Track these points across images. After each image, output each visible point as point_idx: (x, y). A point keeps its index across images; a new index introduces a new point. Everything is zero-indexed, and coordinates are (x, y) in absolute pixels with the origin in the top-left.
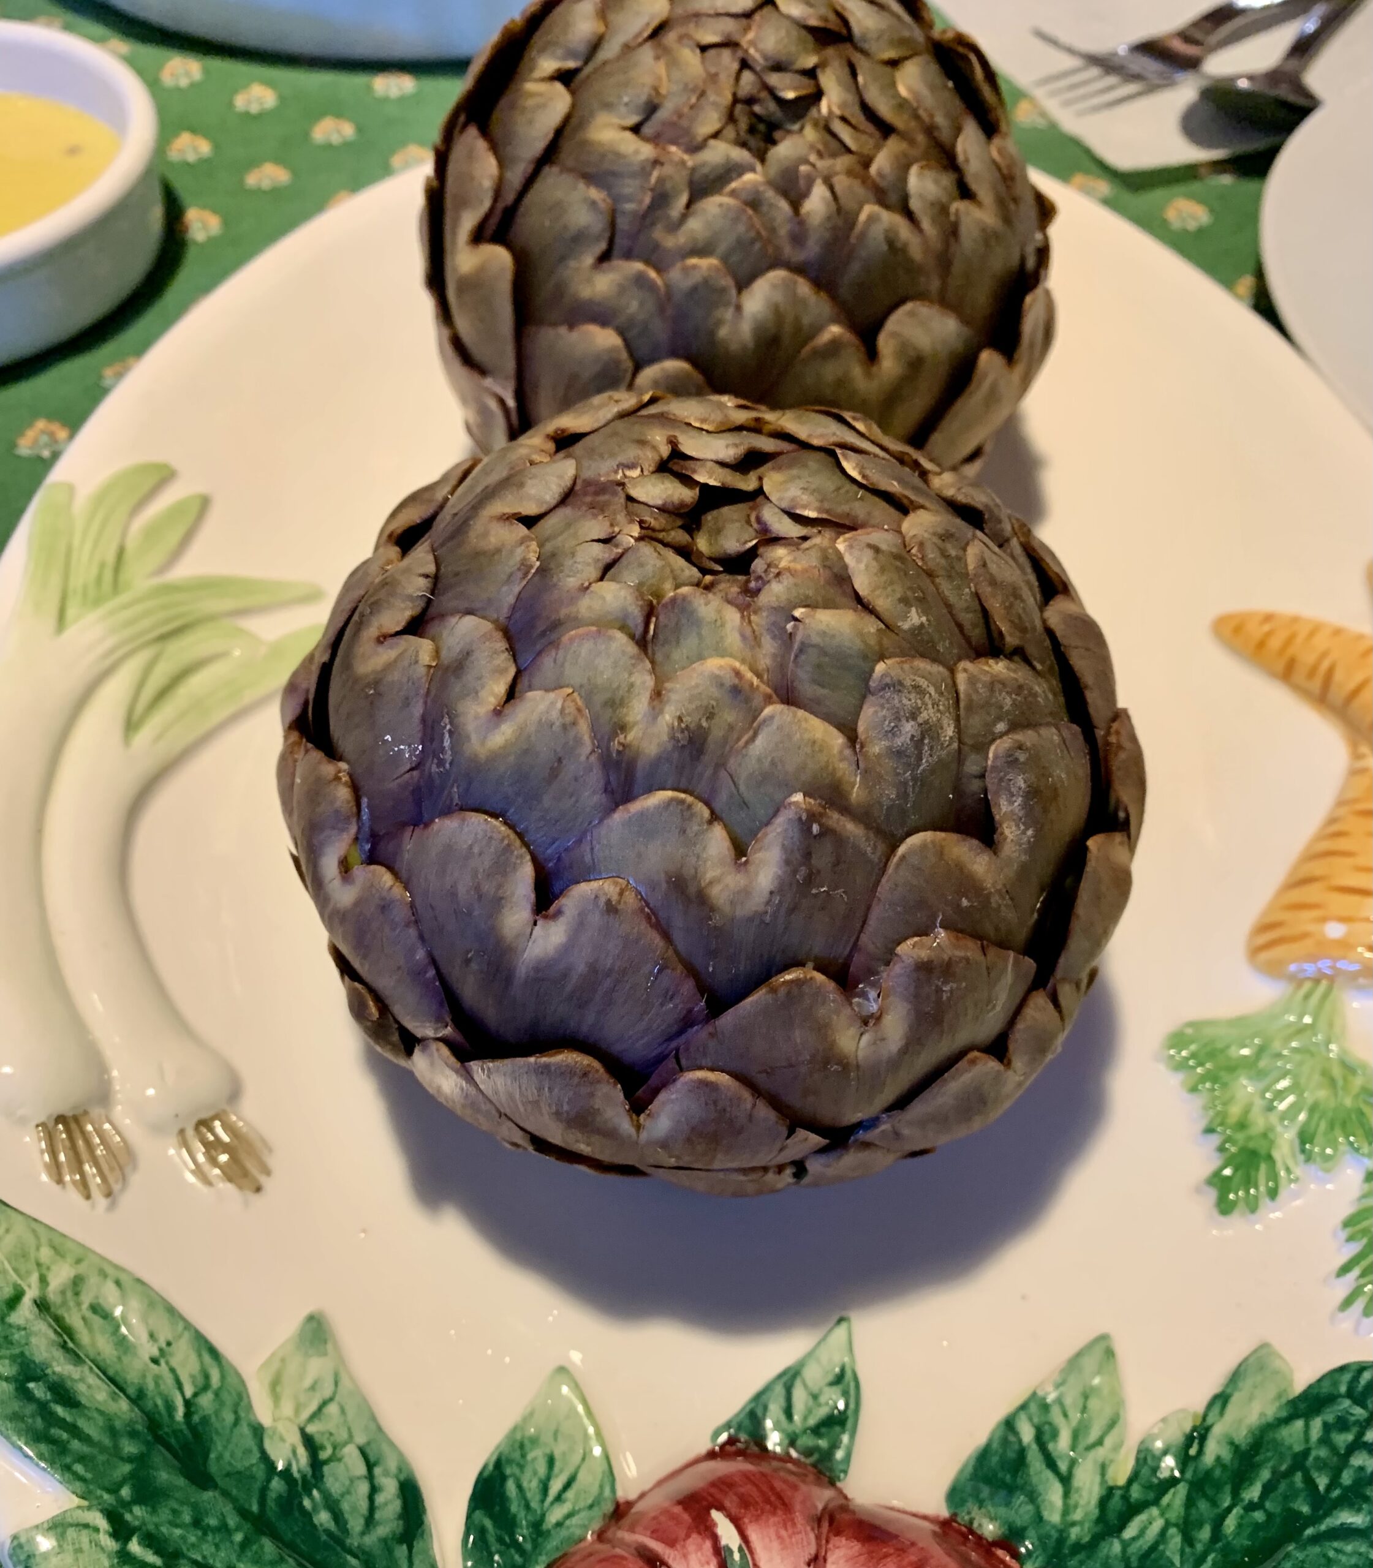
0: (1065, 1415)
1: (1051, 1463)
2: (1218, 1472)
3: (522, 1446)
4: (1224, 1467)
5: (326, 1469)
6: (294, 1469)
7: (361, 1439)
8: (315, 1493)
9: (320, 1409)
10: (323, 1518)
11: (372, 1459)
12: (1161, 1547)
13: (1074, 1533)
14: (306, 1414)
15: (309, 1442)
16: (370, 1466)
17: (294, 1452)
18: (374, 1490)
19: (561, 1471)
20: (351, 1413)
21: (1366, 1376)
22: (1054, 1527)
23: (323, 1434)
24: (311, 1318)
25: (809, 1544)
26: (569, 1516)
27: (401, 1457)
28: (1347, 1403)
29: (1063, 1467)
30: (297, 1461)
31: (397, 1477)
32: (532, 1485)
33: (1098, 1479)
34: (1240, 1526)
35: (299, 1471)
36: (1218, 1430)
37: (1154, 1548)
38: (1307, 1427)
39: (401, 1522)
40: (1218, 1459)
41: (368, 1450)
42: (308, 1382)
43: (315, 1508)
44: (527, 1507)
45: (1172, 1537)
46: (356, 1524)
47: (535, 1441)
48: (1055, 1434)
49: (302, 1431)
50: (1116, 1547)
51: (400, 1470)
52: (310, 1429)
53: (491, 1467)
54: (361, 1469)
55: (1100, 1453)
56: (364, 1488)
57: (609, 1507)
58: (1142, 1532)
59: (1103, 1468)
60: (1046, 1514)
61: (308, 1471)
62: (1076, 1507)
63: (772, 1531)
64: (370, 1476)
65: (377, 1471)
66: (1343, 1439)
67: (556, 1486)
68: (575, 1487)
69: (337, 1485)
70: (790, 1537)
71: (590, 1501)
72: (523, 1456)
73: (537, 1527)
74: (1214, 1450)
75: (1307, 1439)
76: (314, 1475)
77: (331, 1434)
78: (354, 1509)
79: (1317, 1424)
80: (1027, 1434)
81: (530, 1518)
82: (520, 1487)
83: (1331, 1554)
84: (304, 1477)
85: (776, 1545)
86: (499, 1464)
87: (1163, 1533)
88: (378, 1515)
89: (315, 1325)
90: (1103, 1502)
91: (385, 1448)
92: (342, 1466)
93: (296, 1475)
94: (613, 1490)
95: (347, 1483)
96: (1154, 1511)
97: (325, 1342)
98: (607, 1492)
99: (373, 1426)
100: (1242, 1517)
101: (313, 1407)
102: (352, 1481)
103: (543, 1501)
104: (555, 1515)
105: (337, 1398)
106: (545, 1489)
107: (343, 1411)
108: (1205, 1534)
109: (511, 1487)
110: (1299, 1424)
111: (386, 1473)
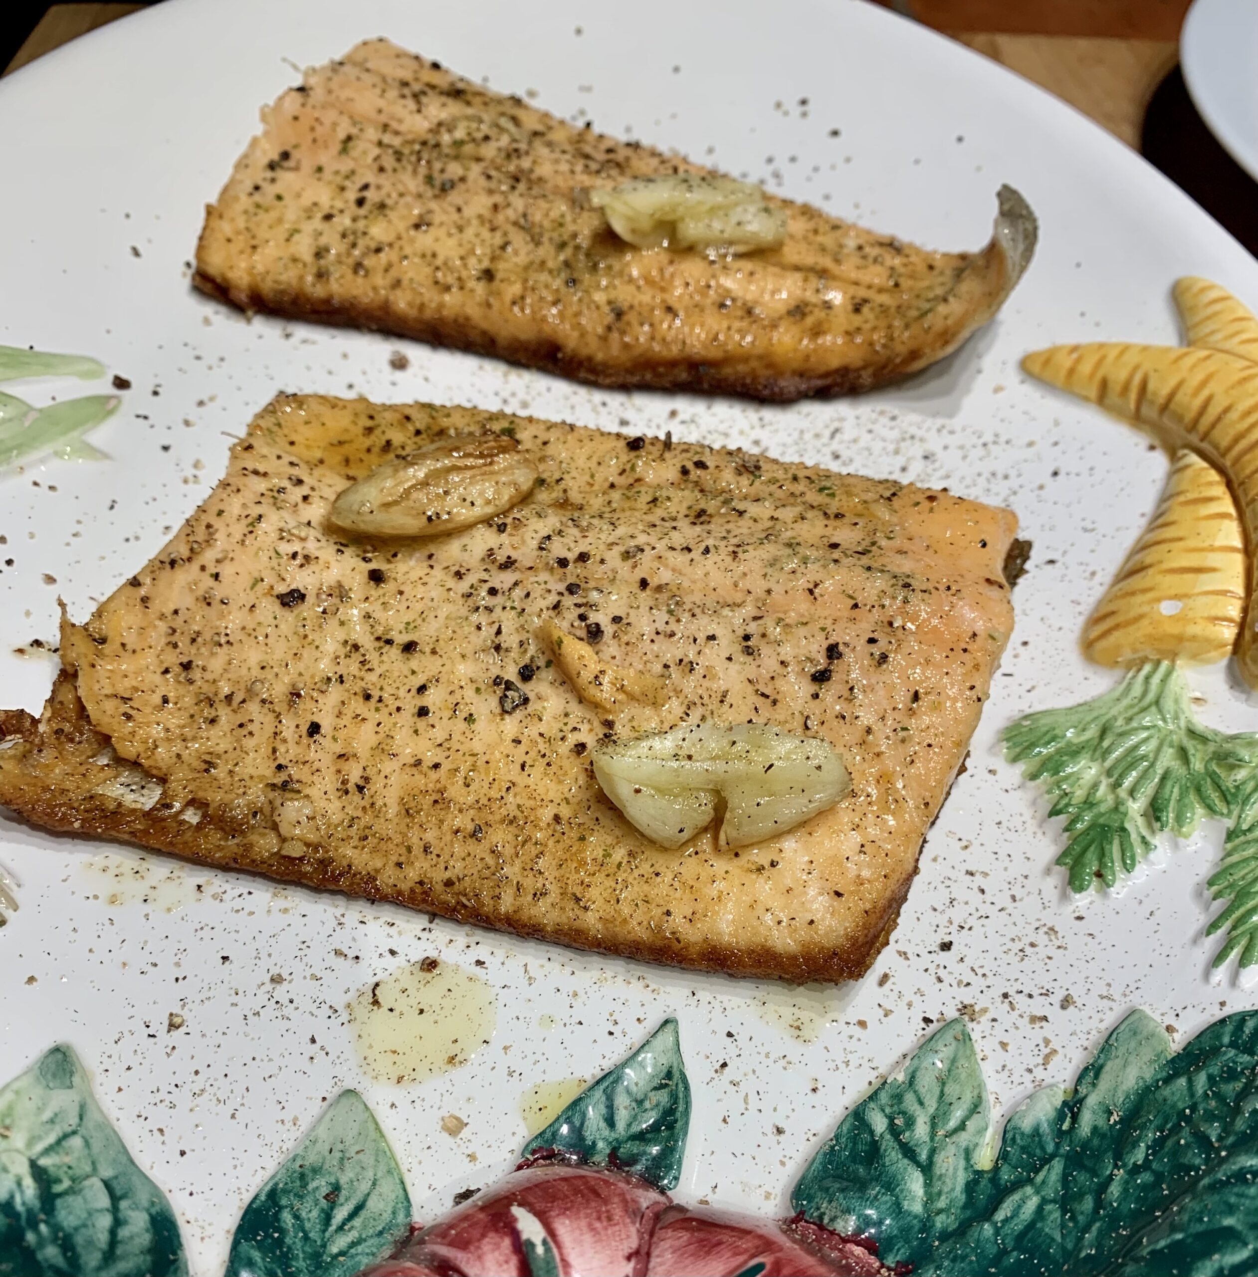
0: (921, 1103)
1: (909, 1152)
2: (1096, 1142)
3: (302, 1176)
4: (1103, 1136)
5: (59, 1202)
6: (18, 1200)
7: (107, 1172)
8: (43, 1228)
9: (59, 1142)
10: (51, 1253)
11: (119, 1193)
12: (1039, 1225)
13: (940, 1222)
14: (40, 1147)
15: (39, 1173)
16: (115, 1199)
17: (19, 1184)
18: (118, 1222)
19: (347, 1199)
20: (96, 1147)
21: (1250, 1024)
22: (916, 1217)
23: (59, 1167)
24: (57, 1050)
25: (628, 1237)
26: (353, 1244)
27: (155, 1191)
28: (1232, 1053)
29: (923, 1156)
30: (22, 1192)
31: (147, 1210)
32: (311, 1214)
33: (962, 1163)
34: (1125, 1191)
35: (24, 1204)
36: (1092, 1101)
37: (1031, 1226)
38: (1190, 1082)
39: (149, 1258)
40: (1095, 1129)
41: (114, 1184)
42: (47, 1115)
43: (41, 1243)
44: (306, 1238)
45: (1050, 1212)
46: (91, 1259)
47: (316, 1171)
48: (910, 1122)
49: (33, 1164)
50: (987, 1229)
51: (153, 1204)
52: (43, 1162)
53: (263, 1198)
54: (104, 1201)
55: (963, 1138)
56: (105, 1222)
57: (400, 1233)
58: (1016, 1213)
59: (968, 1154)
60: (906, 1205)
61: (36, 1204)
62: (940, 1194)
63: (583, 1223)
64: (115, 1209)
65: (123, 1204)
66: (1231, 1088)
67: (340, 1215)
68: (363, 1213)
69: (71, 1218)
70: (606, 1229)
71: (380, 1228)
72: (304, 1186)
73: (316, 1257)
74: (1087, 1121)
75: (1192, 1095)
76: (43, 1209)
77: (70, 1167)
78: (90, 1243)
79: (1201, 1080)
80: (879, 1124)
81: (308, 1249)
82: (297, 1217)
83: (1233, 1200)
84: (30, 1211)
85: (588, 1237)
86: (273, 1194)
87: (1040, 1209)
88: (119, 1251)
89: (60, 1056)
90: (970, 1187)
91: (136, 1180)
92: (79, 1199)
93: (19, 1207)
94: (408, 1214)
95: (84, 1215)
96: (1029, 1190)
97: (72, 1074)
98: (401, 1218)
99: (124, 1160)
100: (1127, 1182)
101: (51, 1139)
102: (90, 1214)
103: (324, 1231)
104: (339, 1244)
105: (82, 1131)
106: (327, 1218)
107: (87, 1144)
108: (1088, 1203)
109: (287, 1218)
110: (1182, 1081)
111: (136, 1207)
